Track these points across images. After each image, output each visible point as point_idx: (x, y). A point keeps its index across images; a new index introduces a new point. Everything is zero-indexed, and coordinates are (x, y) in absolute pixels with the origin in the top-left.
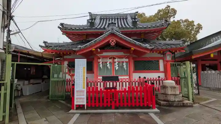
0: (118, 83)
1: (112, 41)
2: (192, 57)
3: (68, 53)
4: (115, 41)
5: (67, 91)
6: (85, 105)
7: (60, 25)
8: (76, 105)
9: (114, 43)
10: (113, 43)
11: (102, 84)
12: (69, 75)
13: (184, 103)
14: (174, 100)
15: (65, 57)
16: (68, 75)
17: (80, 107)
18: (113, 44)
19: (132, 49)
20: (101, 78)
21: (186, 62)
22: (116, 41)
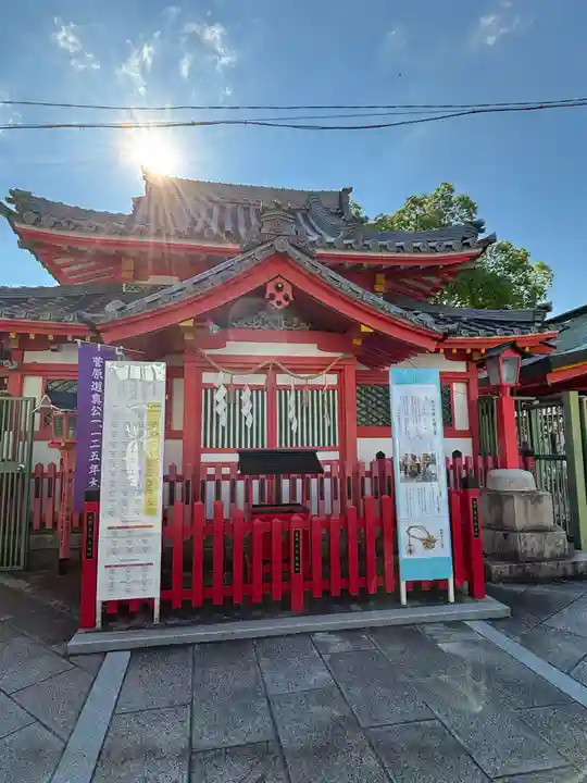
0: (314, 482)
1: (279, 289)
2: (545, 379)
3: (51, 338)
4: (288, 290)
5: (36, 525)
6: (152, 600)
7: (9, 200)
8: (104, 603)
9: (287, 299)
10: (279, 297)
11: (240, 485)
12: (54, 445)
13: (575, 563)
14: (537, 548)
15: (31, 357)
16: (45, 444)
17: (126, 613)
18: (279, 303)
19: (364, 329)
20: (235, 458)
21: (563, 394)
22: (294, 288)
